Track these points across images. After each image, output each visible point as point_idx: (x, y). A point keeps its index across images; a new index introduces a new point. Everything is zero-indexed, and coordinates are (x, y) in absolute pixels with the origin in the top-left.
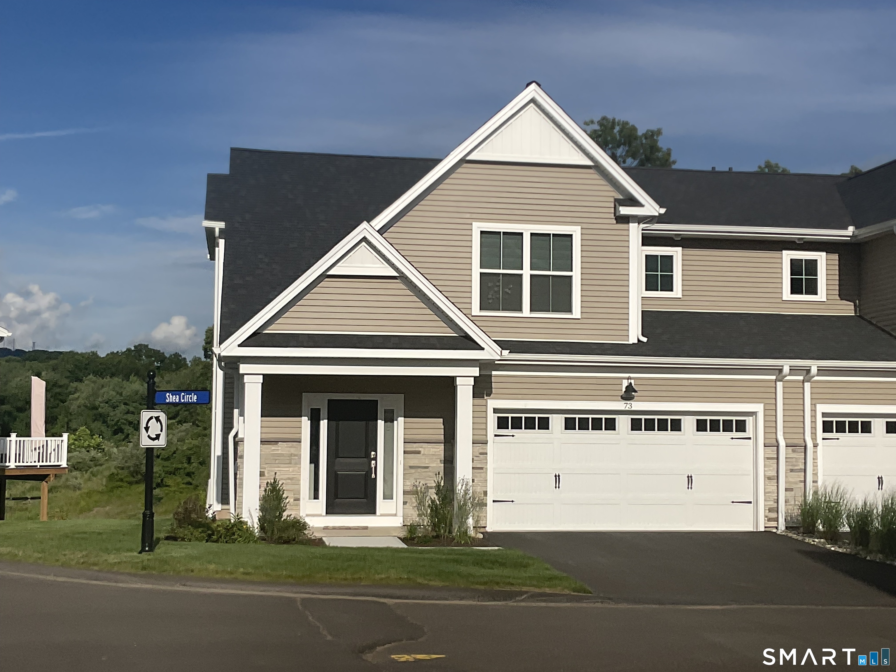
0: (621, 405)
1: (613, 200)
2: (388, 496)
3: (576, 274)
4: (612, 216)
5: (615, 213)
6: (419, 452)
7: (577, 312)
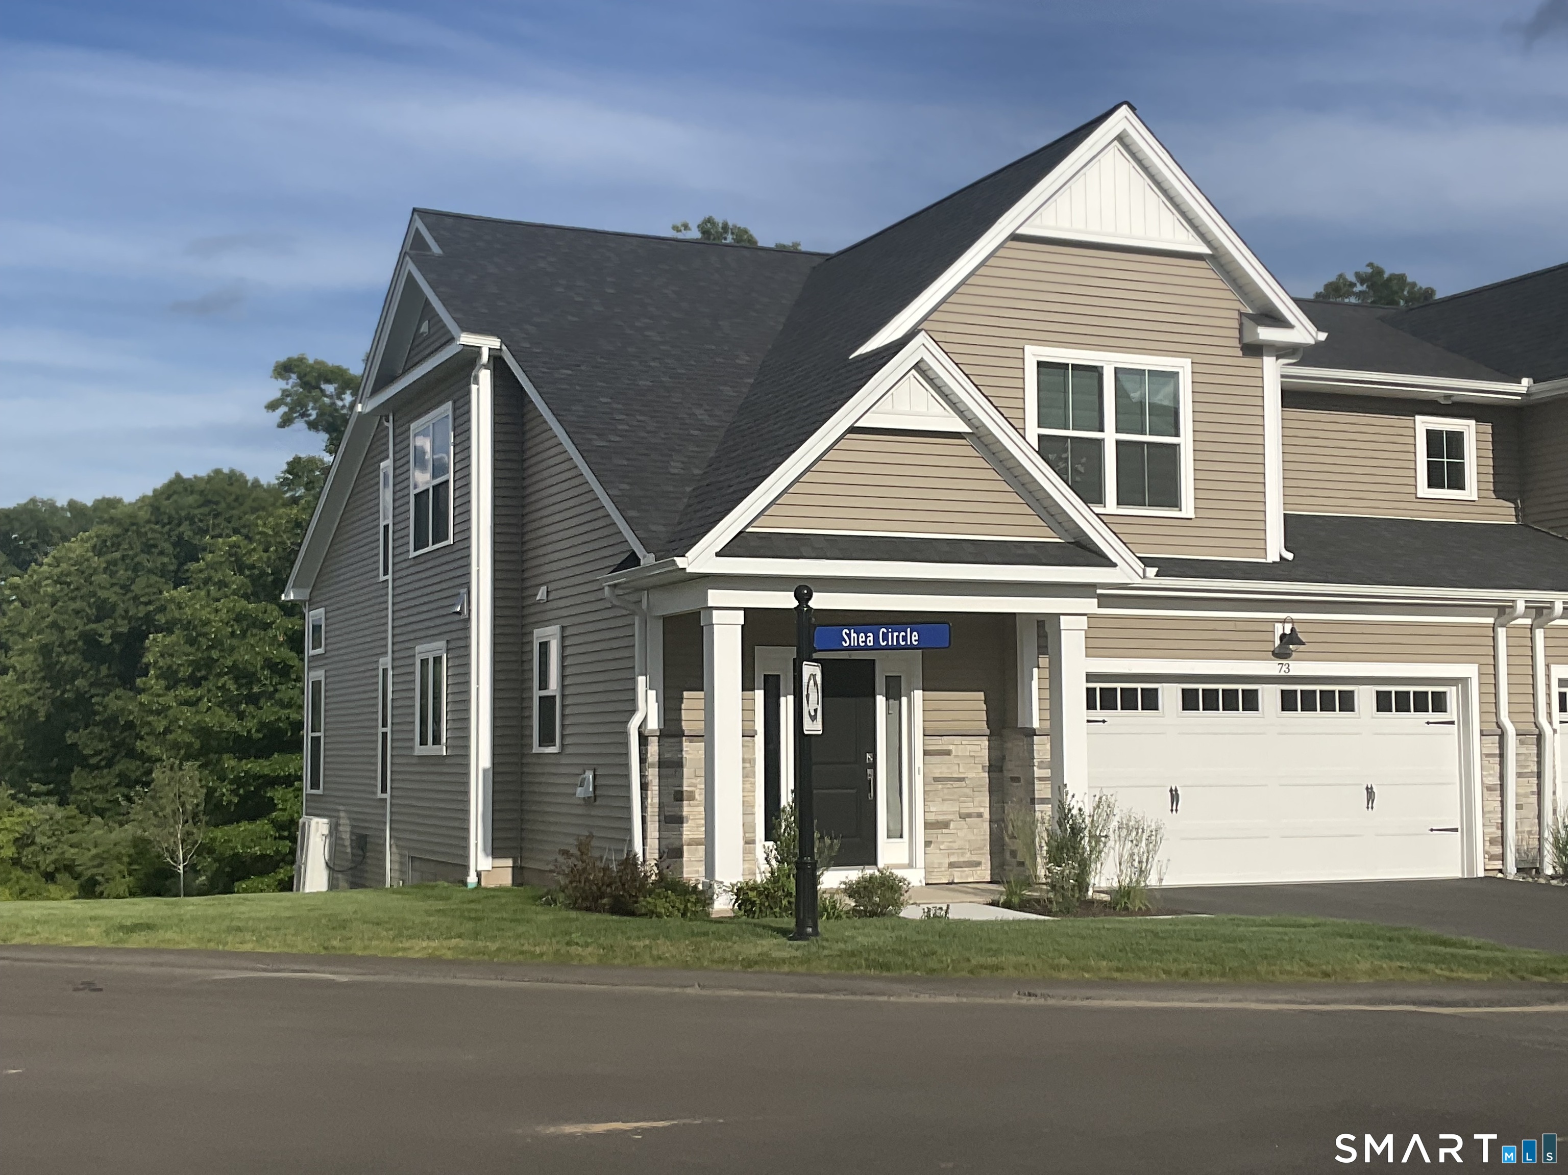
0: (1272, 668)
1: (1236, 315)
2: (895, 833)
3: (1185, 441)
4: (1236, 343)
5: (1240, 339)
6: (948, 753)
7: (1188, 508)
